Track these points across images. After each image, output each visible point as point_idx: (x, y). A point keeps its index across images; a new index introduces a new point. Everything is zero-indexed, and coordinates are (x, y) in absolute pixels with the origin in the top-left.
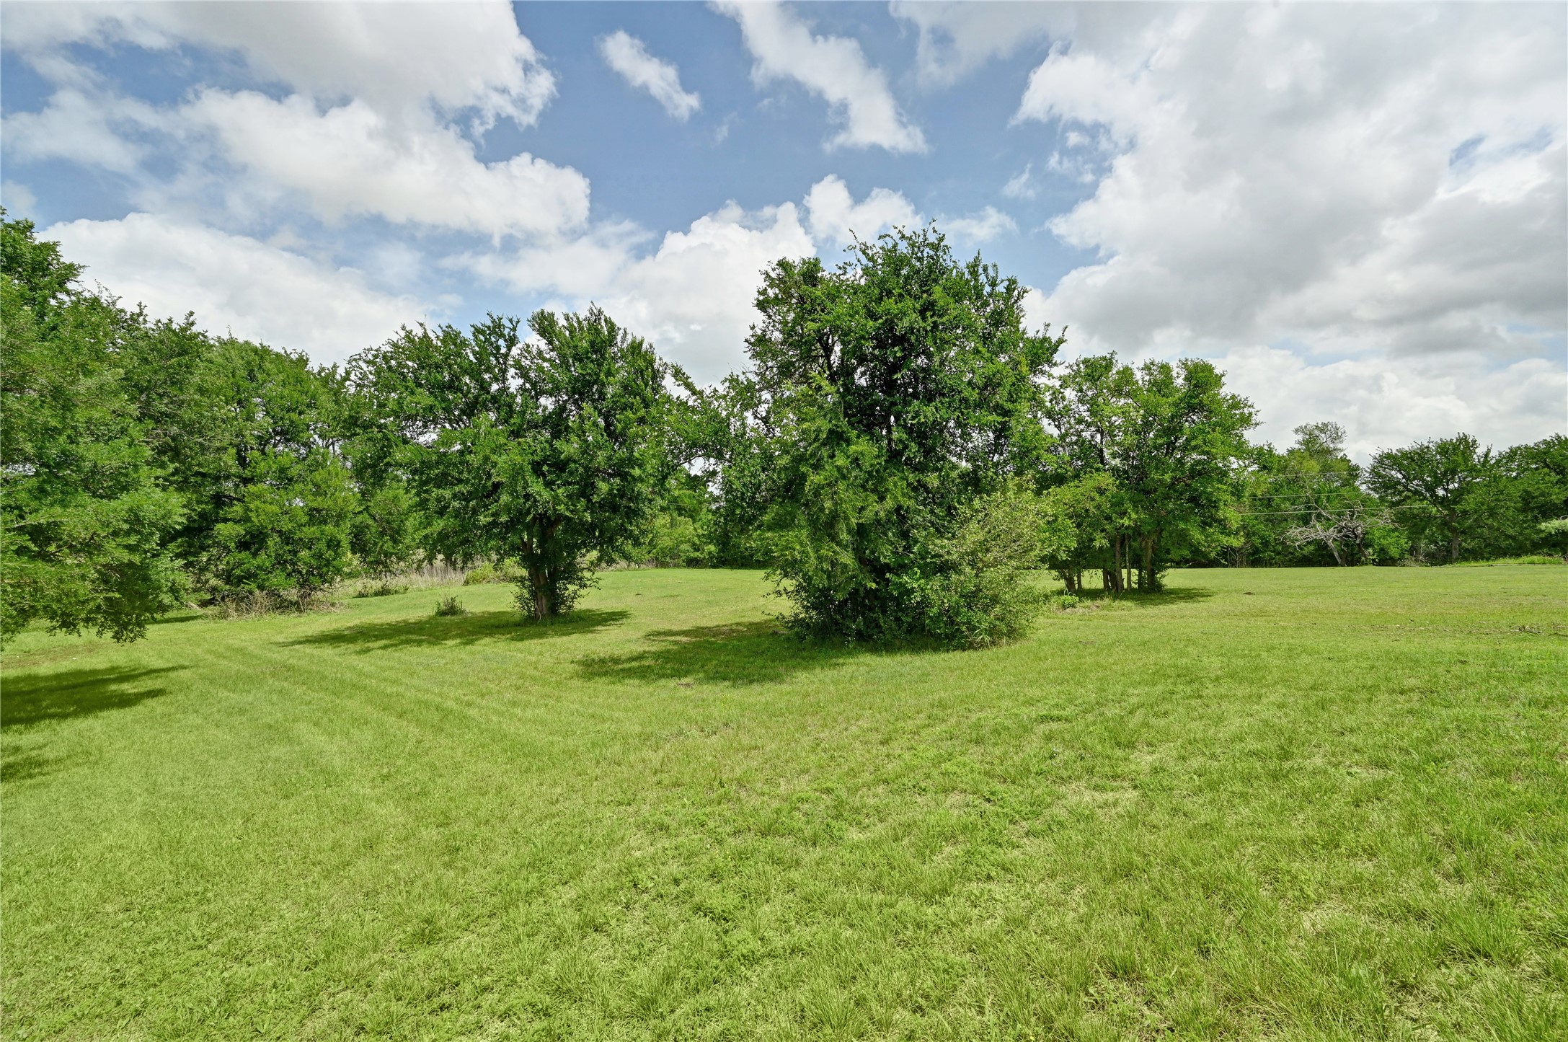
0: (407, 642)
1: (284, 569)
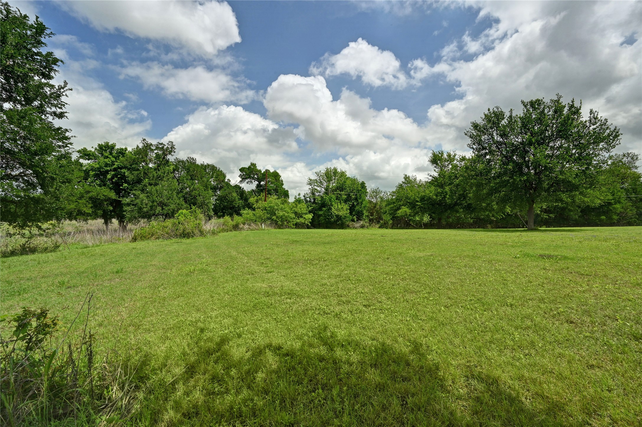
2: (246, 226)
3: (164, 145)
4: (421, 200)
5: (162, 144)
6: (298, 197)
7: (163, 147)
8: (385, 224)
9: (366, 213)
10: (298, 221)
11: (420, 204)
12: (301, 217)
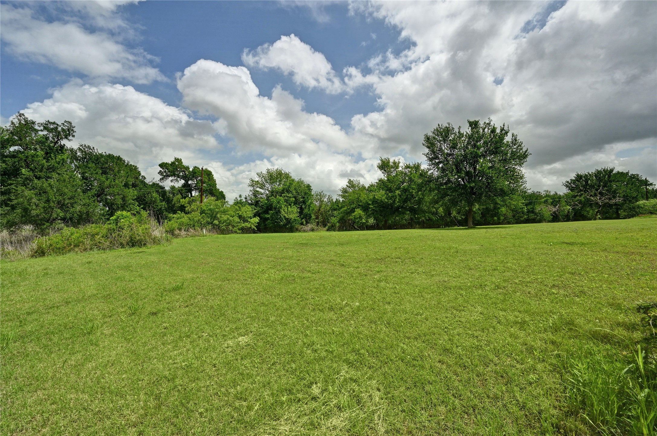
2: (183, 233)
3: (58, 125)
4: (372, 203)
5: (54, 123)
6: (239, 199)
7: (57, 128)
8: (332, 226)
9: (313, 217)
10: (243, 225)
11: (372, 206)
12: (247, 221)
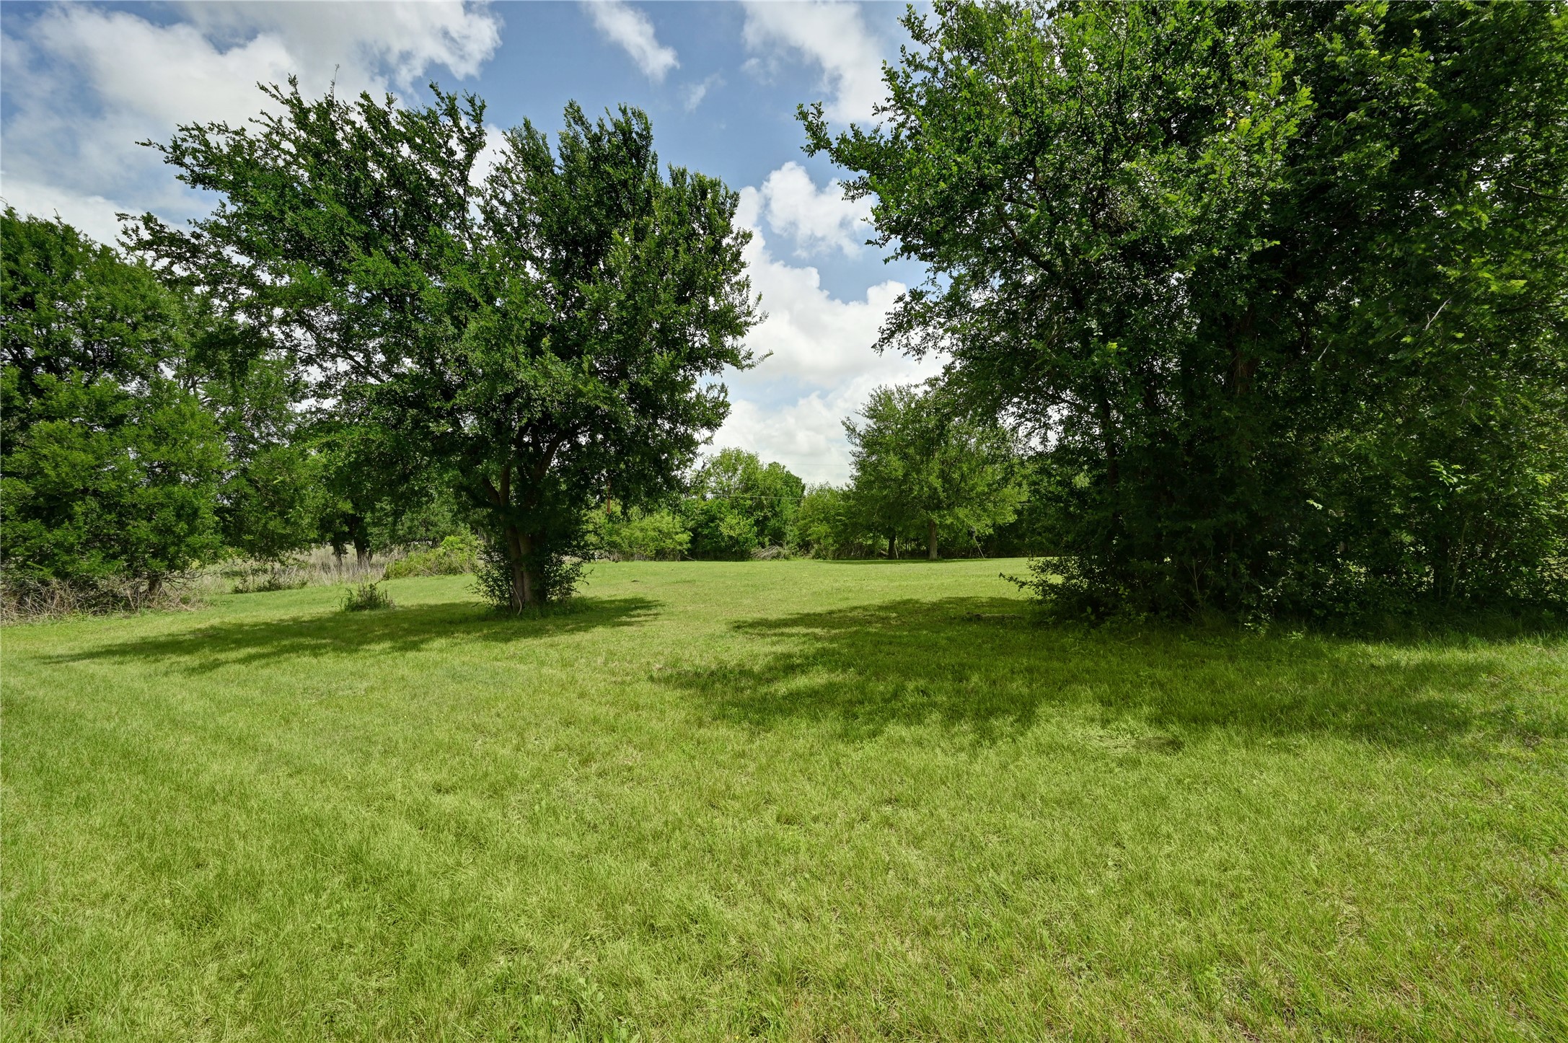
0: (294, 649)
1: (104, 547)
10: (664, 545)
